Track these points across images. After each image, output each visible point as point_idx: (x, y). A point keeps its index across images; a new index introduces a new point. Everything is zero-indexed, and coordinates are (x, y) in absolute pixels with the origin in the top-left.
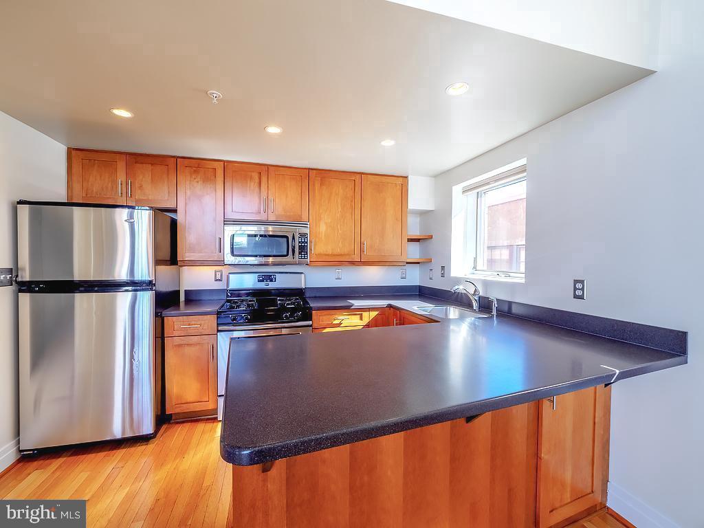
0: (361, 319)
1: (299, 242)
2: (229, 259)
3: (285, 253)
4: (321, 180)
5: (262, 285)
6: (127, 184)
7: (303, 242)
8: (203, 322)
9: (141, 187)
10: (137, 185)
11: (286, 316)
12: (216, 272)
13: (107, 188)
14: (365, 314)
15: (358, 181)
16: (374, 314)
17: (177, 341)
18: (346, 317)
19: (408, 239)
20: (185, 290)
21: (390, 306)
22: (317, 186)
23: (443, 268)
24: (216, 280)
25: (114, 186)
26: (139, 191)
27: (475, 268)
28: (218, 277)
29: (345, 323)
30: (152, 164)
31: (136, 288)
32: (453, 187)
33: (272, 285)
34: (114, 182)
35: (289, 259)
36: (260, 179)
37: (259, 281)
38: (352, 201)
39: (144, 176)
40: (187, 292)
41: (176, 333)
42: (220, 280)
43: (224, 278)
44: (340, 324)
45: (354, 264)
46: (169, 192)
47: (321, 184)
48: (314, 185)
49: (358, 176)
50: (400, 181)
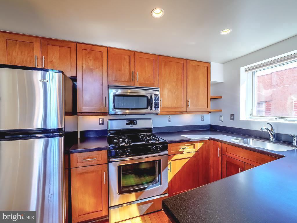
0: (194, 148)
1: (154, 100)
2: (111, 110)
3: (146, 107)
4: (165, 62)
5: (129, 127)
6: (41, 59)
7: (156, 100)
8: (98, 156)
9: (51, 62)
10: (49, 60)
11: (153, 149)
12: (100, 119)
13: (26, 61)
14: (197, 144)
15: (185, 64)
16: (201, 144)
17: (80, 170)
18: (187, 147)
19: (211, 99)
20: (80, 131)
21: (211, 139)
22: (163, 65)
23: (232, 115)
24: (100, 124)
25: (32, 61)
26: (50, 64)
27: (252, 115)
28: (101, 122)
29: (186, 151)
30: (59, 46)
31: (48, 135)
32: (241, 68)
33: (134, 127)
34: (33, 57)
35: (148, 110)
36: (130, 60)
37: (127, 124)
38: (182, 76)
39: (54, 54)
40: (82, 132)
41: (79, 165)
42: (103, 124)
43: (105, 123)
44: (183, 151)
45: (182, 113)
46: (71, 66)
47: (165, 65)
48: (161, 65)
49: (185, 61)
50: (206, 65)
